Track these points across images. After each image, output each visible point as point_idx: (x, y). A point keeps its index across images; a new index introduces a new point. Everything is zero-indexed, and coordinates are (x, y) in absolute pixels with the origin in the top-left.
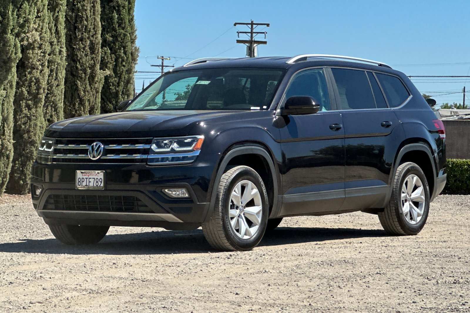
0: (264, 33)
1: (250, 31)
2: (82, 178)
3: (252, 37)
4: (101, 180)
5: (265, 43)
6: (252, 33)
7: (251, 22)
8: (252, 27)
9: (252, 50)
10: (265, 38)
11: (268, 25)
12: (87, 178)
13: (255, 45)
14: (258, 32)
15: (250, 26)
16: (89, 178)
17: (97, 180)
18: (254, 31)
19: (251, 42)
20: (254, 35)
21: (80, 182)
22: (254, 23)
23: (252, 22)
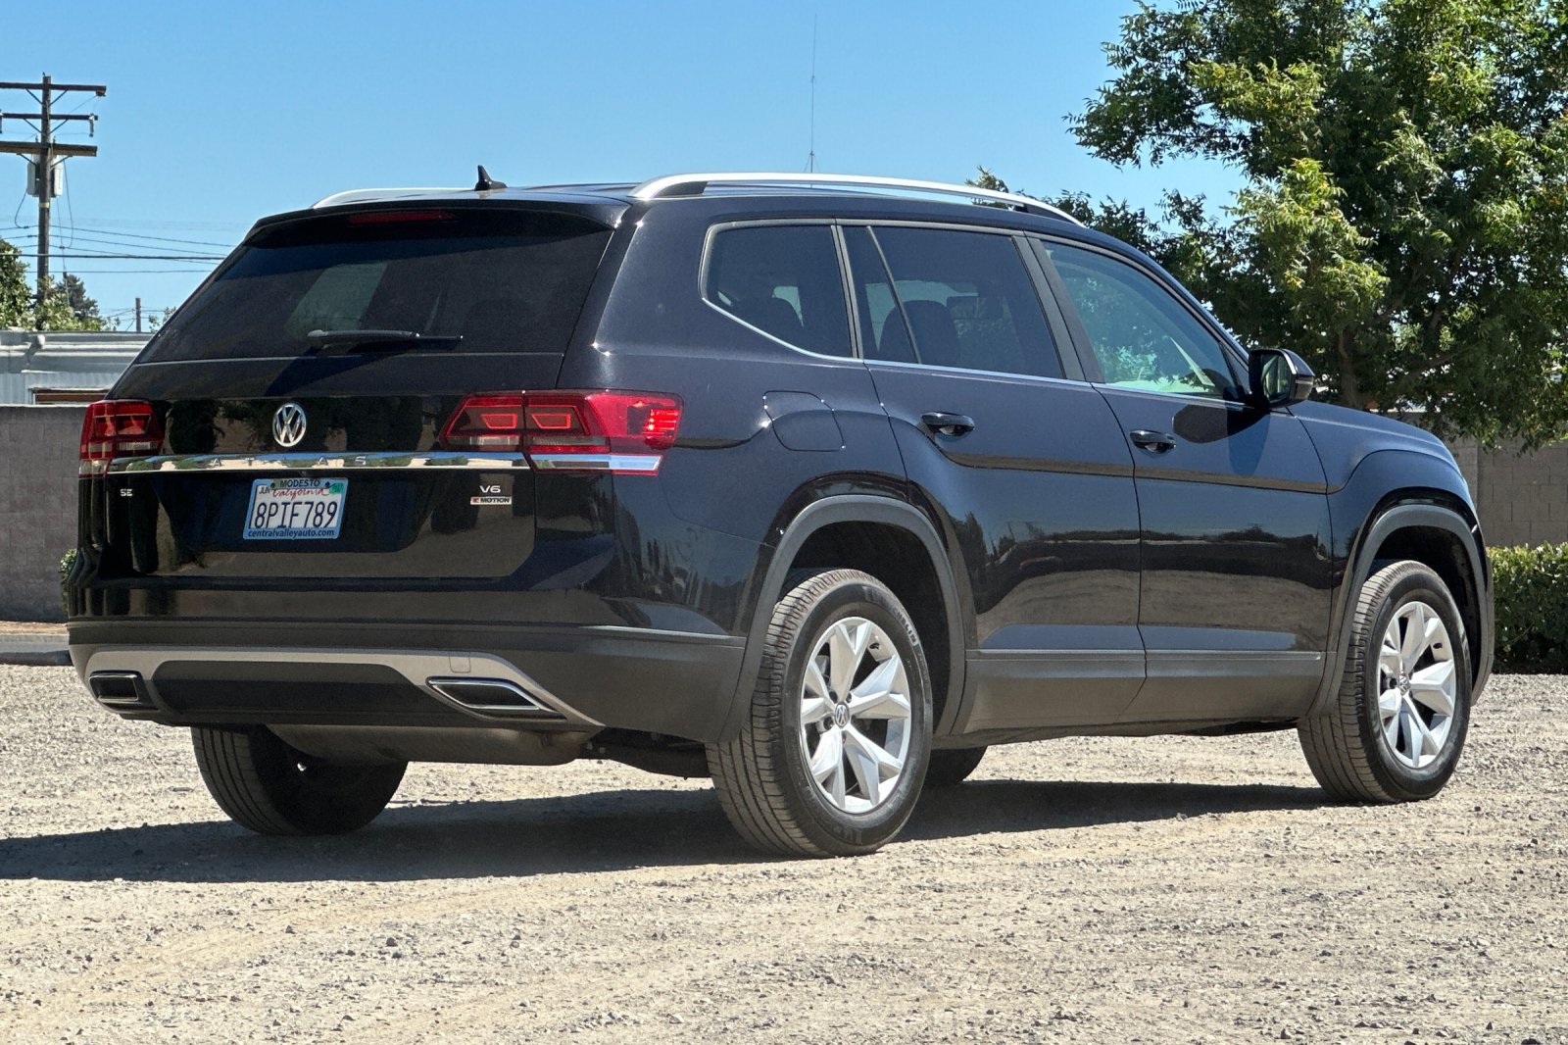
0: (86, 118)
1: (40, 112)
3: (45, 131)
5: (90, 151)
6: (45, 117)
7: (41, 82)
8: (46, 96)
9: (48, 177)
10: (91, 135)
11: (100, 91)
13: (59, 158)
14: (66, 113)
15: (39, 93)
18: (53, 110)
19: (44, 149)
20: (53, 123)
22: (53, 82)
23: (46, 79)
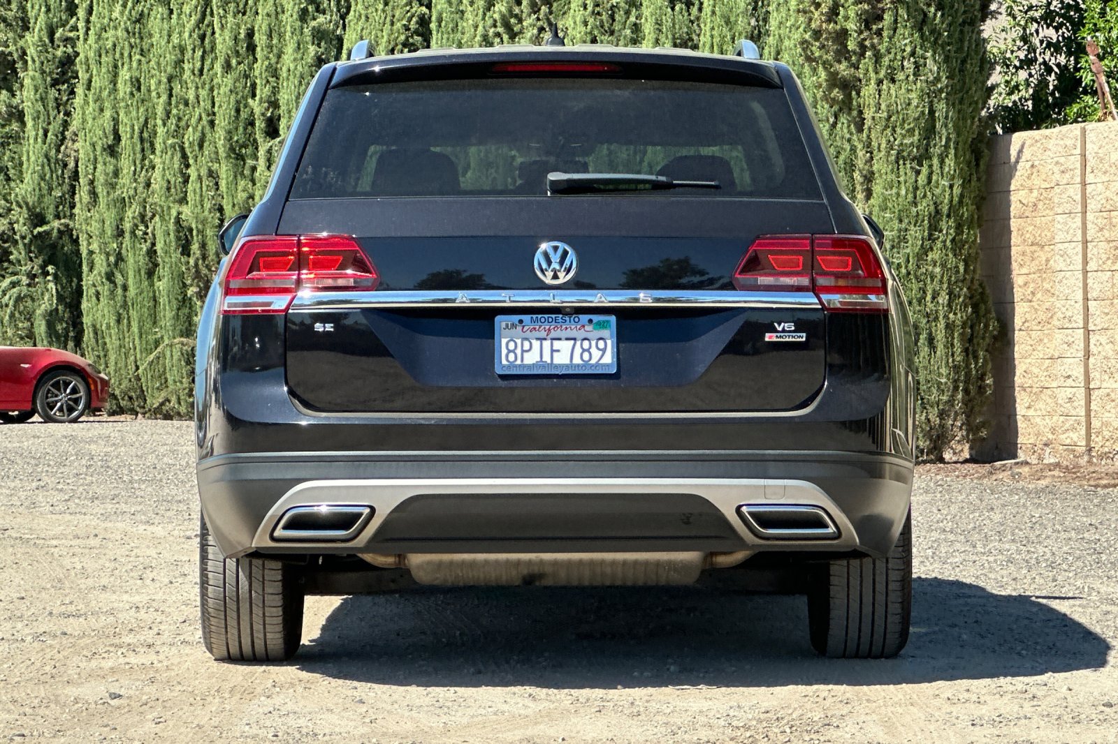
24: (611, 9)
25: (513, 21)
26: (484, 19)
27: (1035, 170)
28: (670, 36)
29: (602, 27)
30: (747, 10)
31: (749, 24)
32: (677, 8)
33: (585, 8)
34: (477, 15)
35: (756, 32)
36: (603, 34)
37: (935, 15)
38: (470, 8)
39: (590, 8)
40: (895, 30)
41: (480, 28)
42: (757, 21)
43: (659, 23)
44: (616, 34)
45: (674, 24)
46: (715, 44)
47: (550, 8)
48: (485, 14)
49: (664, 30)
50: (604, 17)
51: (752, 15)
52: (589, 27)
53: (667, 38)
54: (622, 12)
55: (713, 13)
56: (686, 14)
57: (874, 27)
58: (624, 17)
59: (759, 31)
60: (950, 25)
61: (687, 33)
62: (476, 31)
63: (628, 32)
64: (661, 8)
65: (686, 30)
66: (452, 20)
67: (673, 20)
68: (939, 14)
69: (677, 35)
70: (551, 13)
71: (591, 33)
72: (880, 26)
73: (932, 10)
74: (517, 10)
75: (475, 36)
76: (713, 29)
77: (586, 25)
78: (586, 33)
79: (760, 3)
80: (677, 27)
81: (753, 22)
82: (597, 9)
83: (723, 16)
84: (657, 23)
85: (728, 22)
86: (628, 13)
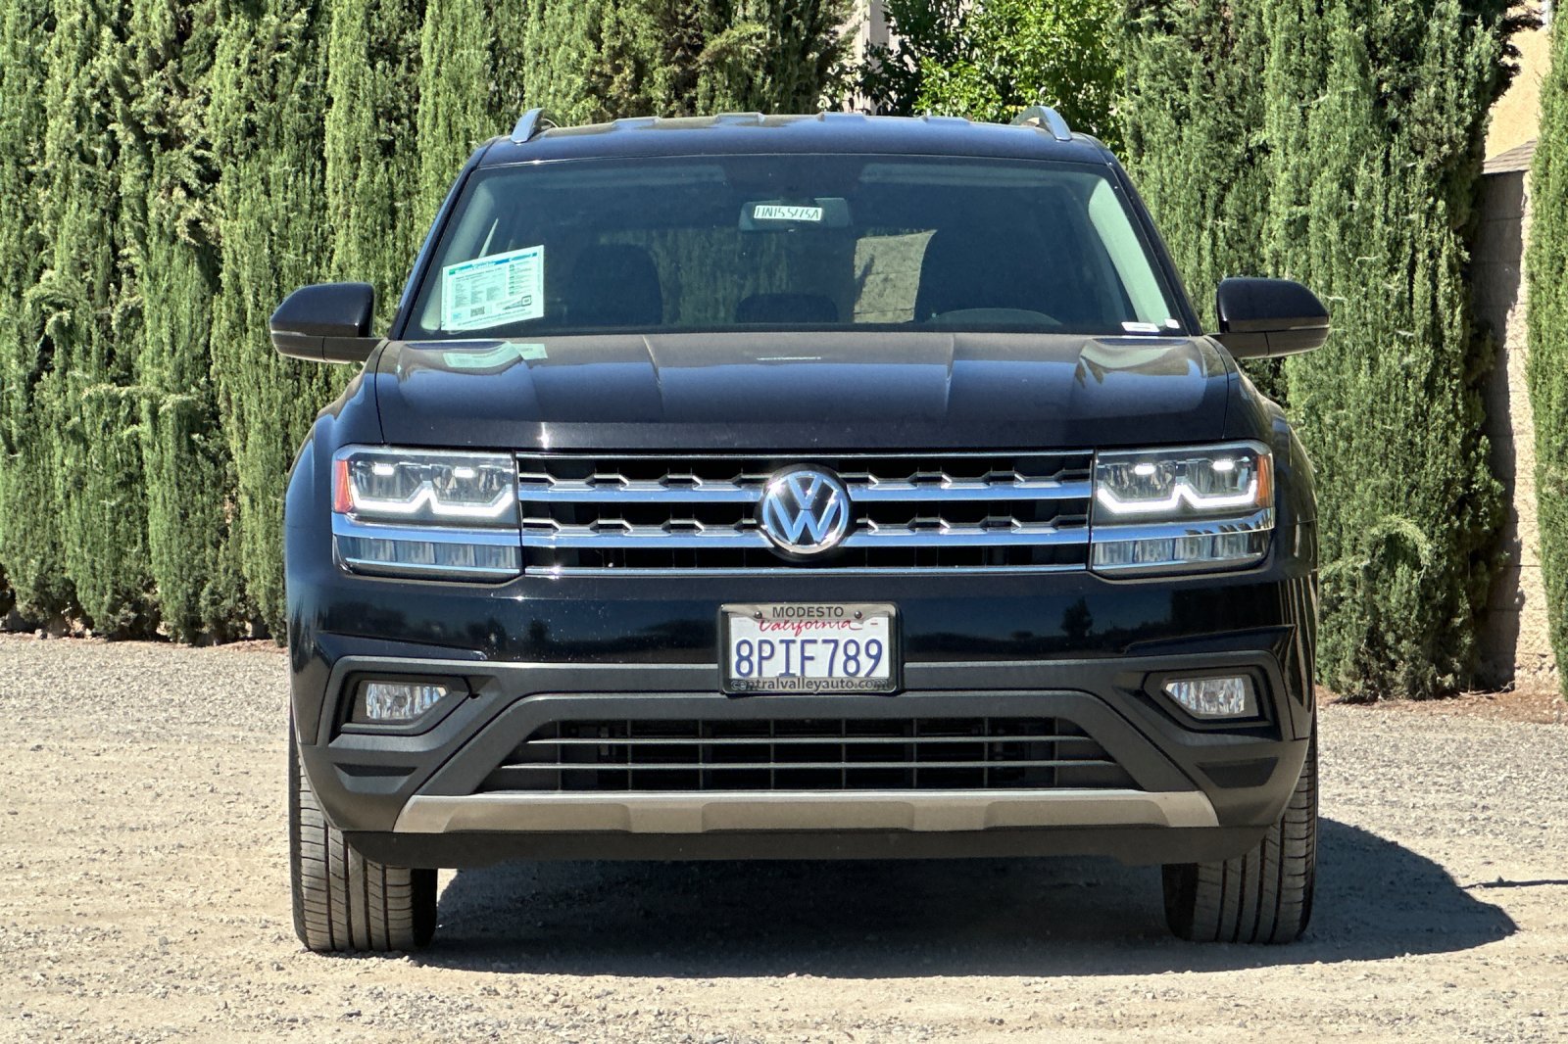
2: (761, 642)
4: (874, 650)
12: (788, 643)
16: (804, 642)
17: (852, 650)
21: (748, 658)
24: (273, 66)
25: (127, 79)
26: (77, 75)
27: (889, 285)
28: (369, 104)
29: (261, 89)
30: (484, 71)
31: (487, 89)
32: (379, 66)
33: (238, 65)
34: (66, 70)
35: (496, 99)
36: (262, 100)
37: (764, 80)
38: (56, 60)
39: (244, 65)
40: (712, 99)
41: (72, 90)
42: (497, 85)
43: (353, 86)
44: (280, 100)
45: (374, 88)
46: (440, 114)
47: (179, 63)
48: (78, 70)
49: (361, 95)
50: (264, 76)
51: (492, 77)
52: (244, 90)
53: (365, 105)
54: (287, 71)
55: (438, 73)
56: (391, 75)
57: (687, 95)
58: (291, 77)
59: (500, 99)
60: (781, 93)
61: (392, 100)
62: (65, 91)
63: (296, 97)
64: (357, 65)
65: (390, 95)
66: (19, 76)
67: (374, 81)
68: (769, 80)
69: (379, 102)
70: (180, 70)
71: (246, 98)
72: (693, 94)
73: (760, 74)
74: (132, 65)
75: (64, 98)
76: (437, 94)
77: (240, 88)
78: (239, 98)
79: (501, 62)
80: (379, 91)
81: (492, 86)
82: (254, 66)
83: (451, 79)
84: (351, 86)
85: (457, 86)
86: (295, 72)
